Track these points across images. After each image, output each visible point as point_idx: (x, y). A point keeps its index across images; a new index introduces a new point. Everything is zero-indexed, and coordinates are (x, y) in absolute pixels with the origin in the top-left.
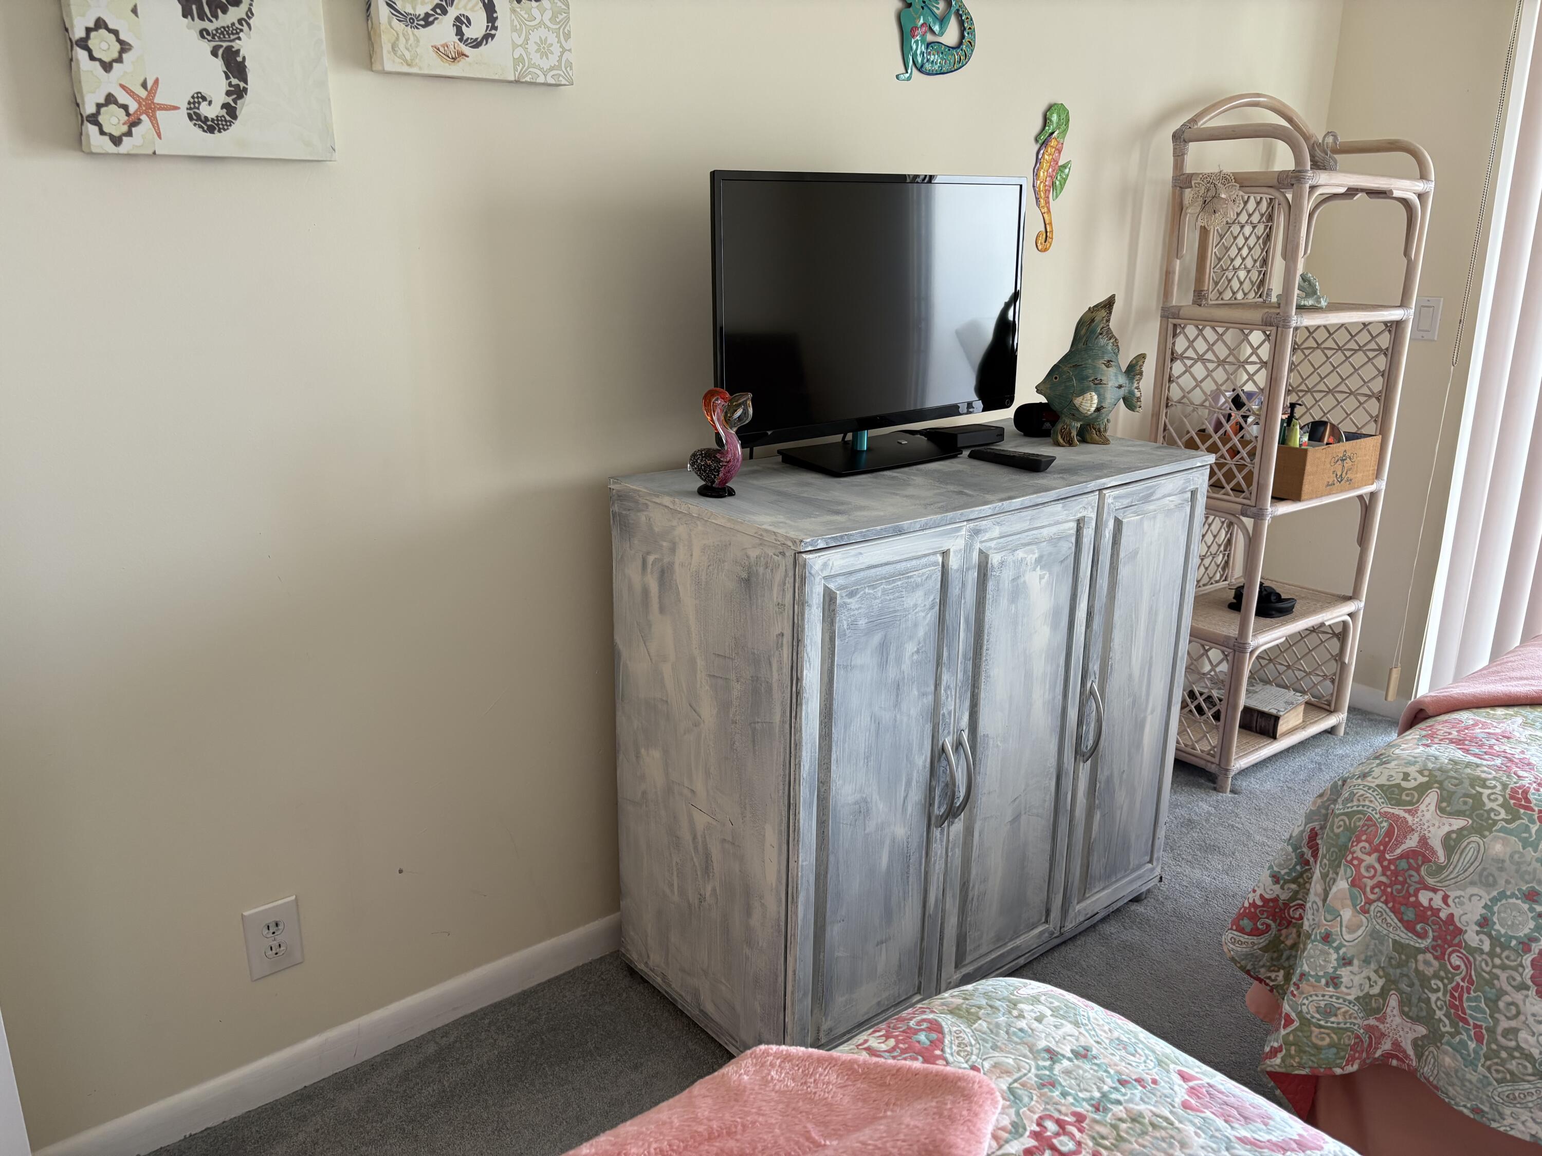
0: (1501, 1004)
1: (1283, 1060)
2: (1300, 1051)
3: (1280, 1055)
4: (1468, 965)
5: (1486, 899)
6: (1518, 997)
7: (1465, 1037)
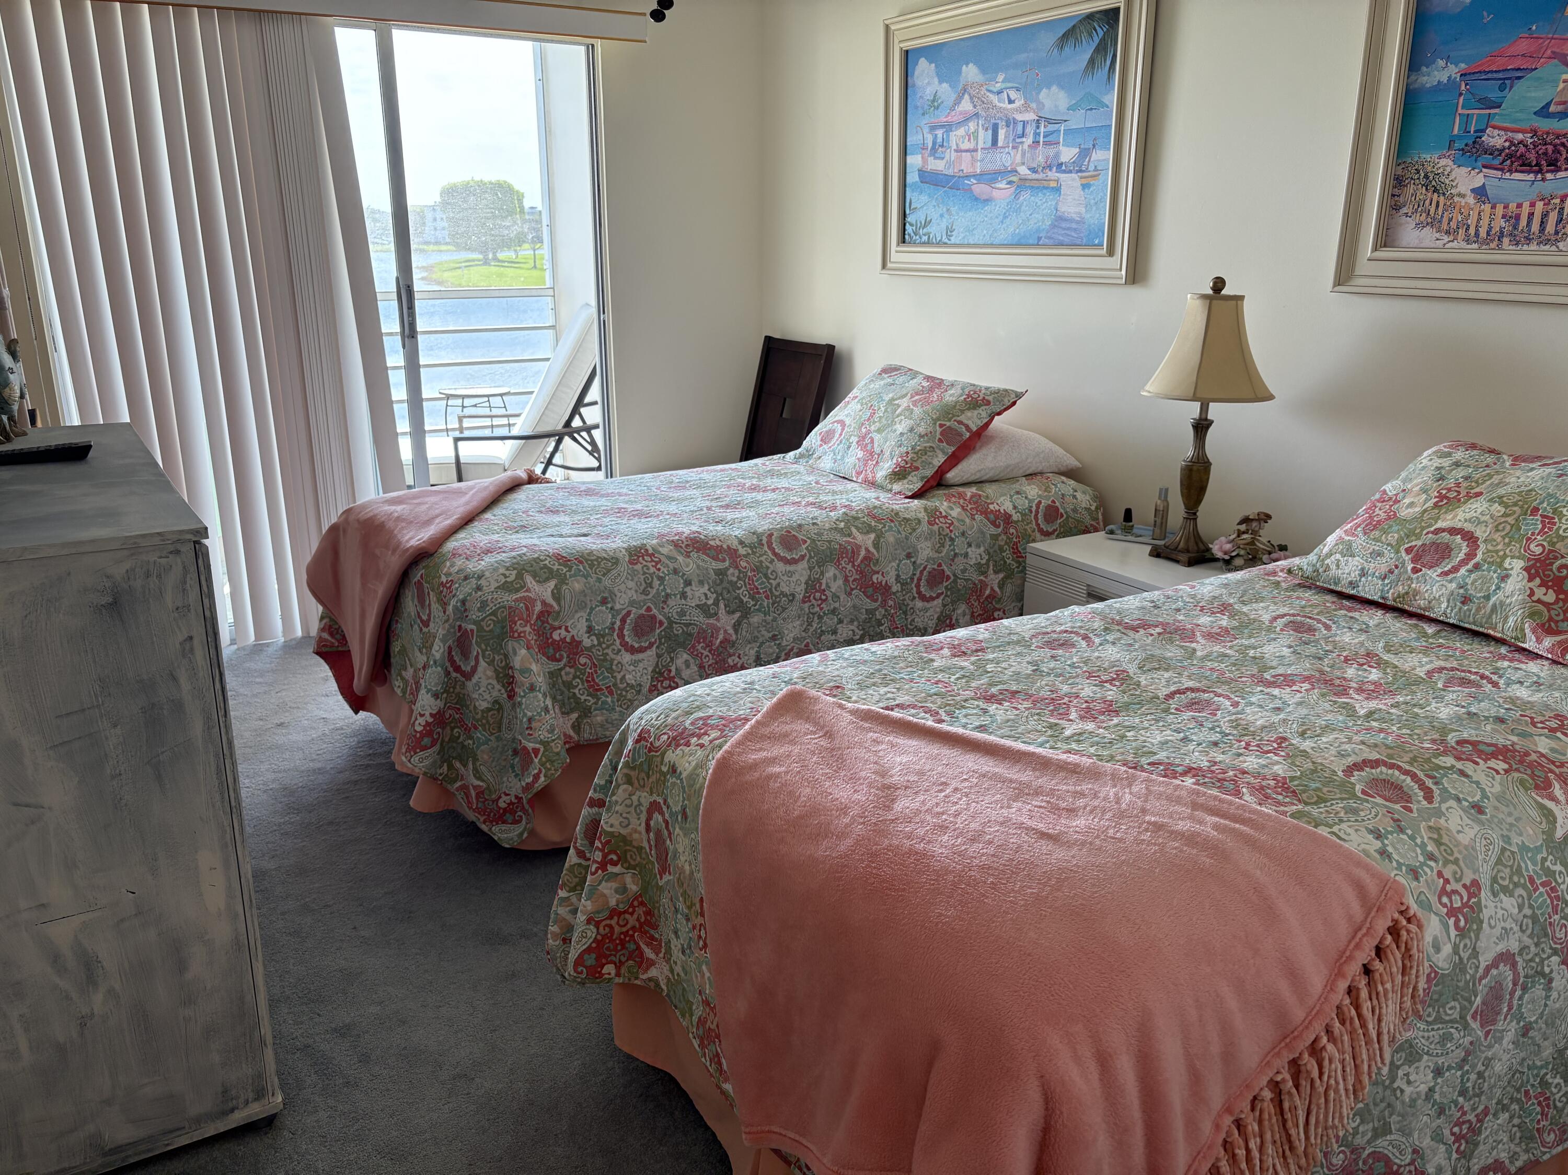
0: (614, 667)
1: (545, 776)
2: (552, 762)
3: (542, 775)
4: (590, 658)
5: (585, 615)
6: (619, 658)
7: (604, 698)
